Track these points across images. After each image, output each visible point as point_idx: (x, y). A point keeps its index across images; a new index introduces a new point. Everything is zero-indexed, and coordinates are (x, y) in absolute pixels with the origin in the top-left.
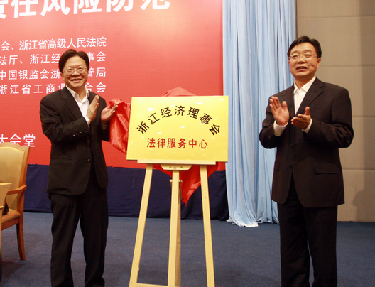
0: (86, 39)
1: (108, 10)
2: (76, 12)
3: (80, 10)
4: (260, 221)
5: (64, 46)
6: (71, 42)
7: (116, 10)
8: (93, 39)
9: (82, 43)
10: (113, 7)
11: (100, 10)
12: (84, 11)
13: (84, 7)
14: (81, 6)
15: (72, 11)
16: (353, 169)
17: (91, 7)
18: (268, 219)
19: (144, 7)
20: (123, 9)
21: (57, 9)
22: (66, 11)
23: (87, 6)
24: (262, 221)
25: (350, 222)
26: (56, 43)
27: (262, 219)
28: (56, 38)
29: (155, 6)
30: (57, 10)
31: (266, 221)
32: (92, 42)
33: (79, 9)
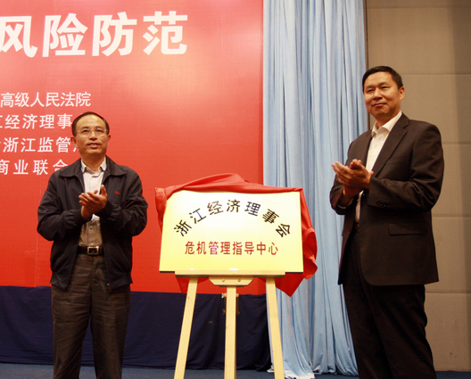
0: (60, 95)
1: (95, 53)
2: (46, 54)
3: (52, 52)
4: (317, 371)
5: (25, 104)
6: (37, 98)
7: (107, 53)
8: (70, 95)
9: (53, 100)
10: (102, 49)
11: (83, 52)
12: (58, 53)
13: (59, 48)
14: (54, 45)
15: (40, 52)
16: (451, 292)
17: (69, 48)
18: (329, 368)
19: (148, 50)
20: (117, 52)
21: (18, 48)
22: (31, 52)
23: (64, 45)
24: (321, 371)
25: (449, 372)
26: (14, 98)
27: (321, 369)
28: (14, 91)
29: (165, 50)
30: (17, 50)
31: (326, 371)
32: (70, 99)
33: (50, 50)
